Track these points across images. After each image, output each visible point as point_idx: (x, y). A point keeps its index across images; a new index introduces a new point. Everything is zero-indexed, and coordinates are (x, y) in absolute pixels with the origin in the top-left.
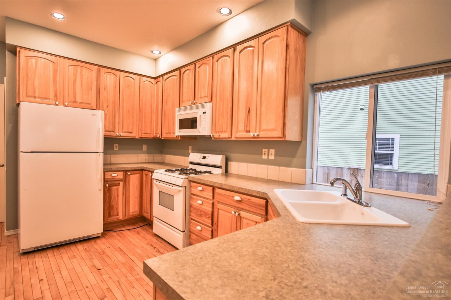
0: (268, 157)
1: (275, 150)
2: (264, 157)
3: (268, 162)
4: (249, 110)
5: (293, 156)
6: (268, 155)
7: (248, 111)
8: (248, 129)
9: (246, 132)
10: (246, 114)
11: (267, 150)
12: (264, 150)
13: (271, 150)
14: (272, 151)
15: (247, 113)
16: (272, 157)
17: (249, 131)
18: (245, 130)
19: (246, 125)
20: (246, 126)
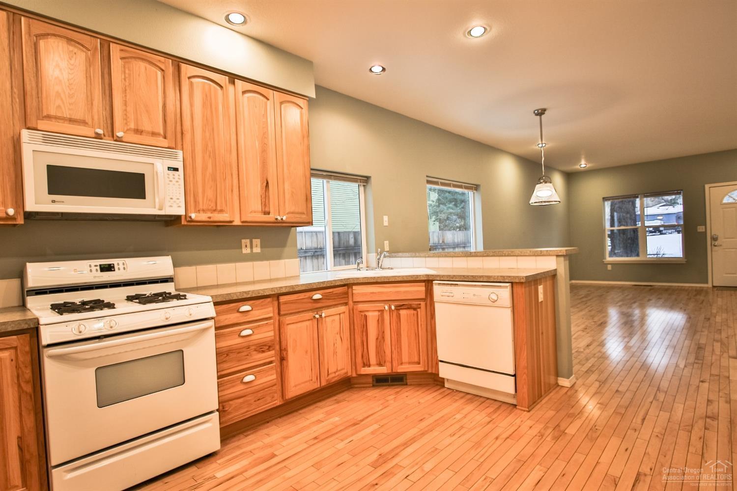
0: (252, 250)
1: (261, 240)
2: (246, 251)
3: (253, 258)
4: (267, 183)
5: (283, 244)
6: (251, 247)
7: (265, 184)
8: (267, 210)
9: (263, 214)
10: (262, 188)
11: (248, 241)
12: (243, 241)
13: (254, 240)
14: (257, 242)
15: (264, 189)
16: (257, 250)
17: (269, 213)
18: (262, 210)
19: (264, 203)
20: (263, 205)
